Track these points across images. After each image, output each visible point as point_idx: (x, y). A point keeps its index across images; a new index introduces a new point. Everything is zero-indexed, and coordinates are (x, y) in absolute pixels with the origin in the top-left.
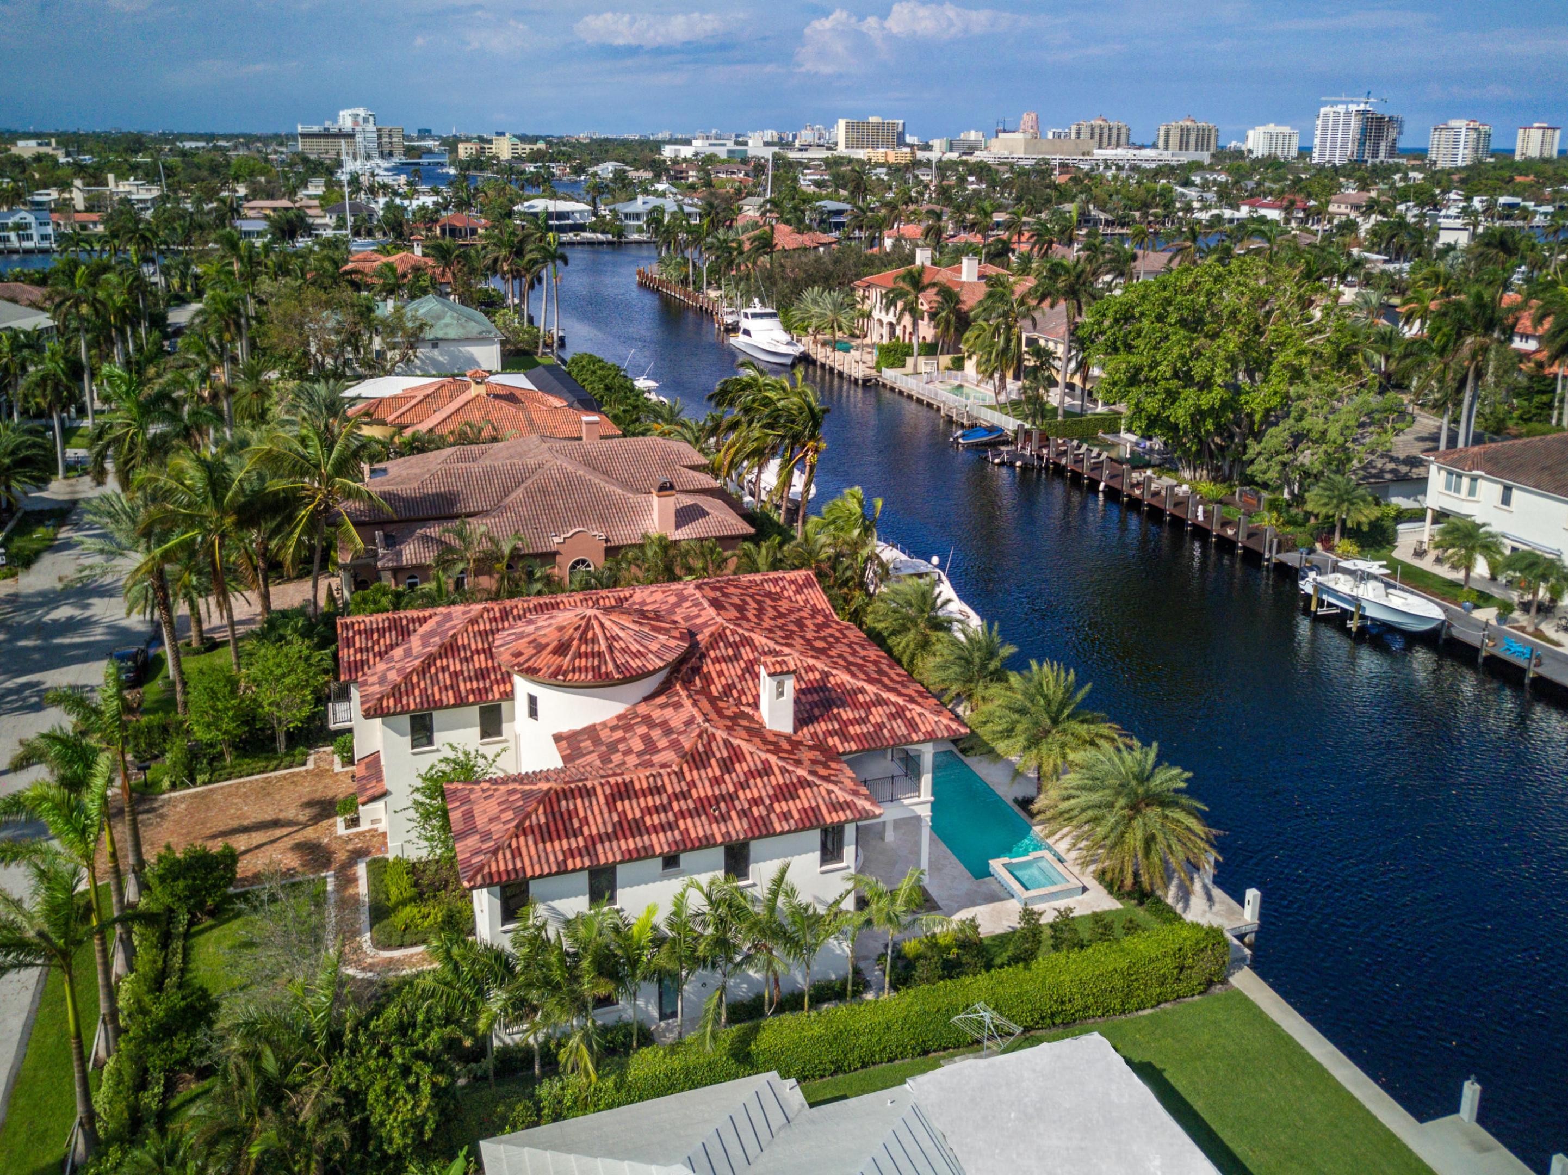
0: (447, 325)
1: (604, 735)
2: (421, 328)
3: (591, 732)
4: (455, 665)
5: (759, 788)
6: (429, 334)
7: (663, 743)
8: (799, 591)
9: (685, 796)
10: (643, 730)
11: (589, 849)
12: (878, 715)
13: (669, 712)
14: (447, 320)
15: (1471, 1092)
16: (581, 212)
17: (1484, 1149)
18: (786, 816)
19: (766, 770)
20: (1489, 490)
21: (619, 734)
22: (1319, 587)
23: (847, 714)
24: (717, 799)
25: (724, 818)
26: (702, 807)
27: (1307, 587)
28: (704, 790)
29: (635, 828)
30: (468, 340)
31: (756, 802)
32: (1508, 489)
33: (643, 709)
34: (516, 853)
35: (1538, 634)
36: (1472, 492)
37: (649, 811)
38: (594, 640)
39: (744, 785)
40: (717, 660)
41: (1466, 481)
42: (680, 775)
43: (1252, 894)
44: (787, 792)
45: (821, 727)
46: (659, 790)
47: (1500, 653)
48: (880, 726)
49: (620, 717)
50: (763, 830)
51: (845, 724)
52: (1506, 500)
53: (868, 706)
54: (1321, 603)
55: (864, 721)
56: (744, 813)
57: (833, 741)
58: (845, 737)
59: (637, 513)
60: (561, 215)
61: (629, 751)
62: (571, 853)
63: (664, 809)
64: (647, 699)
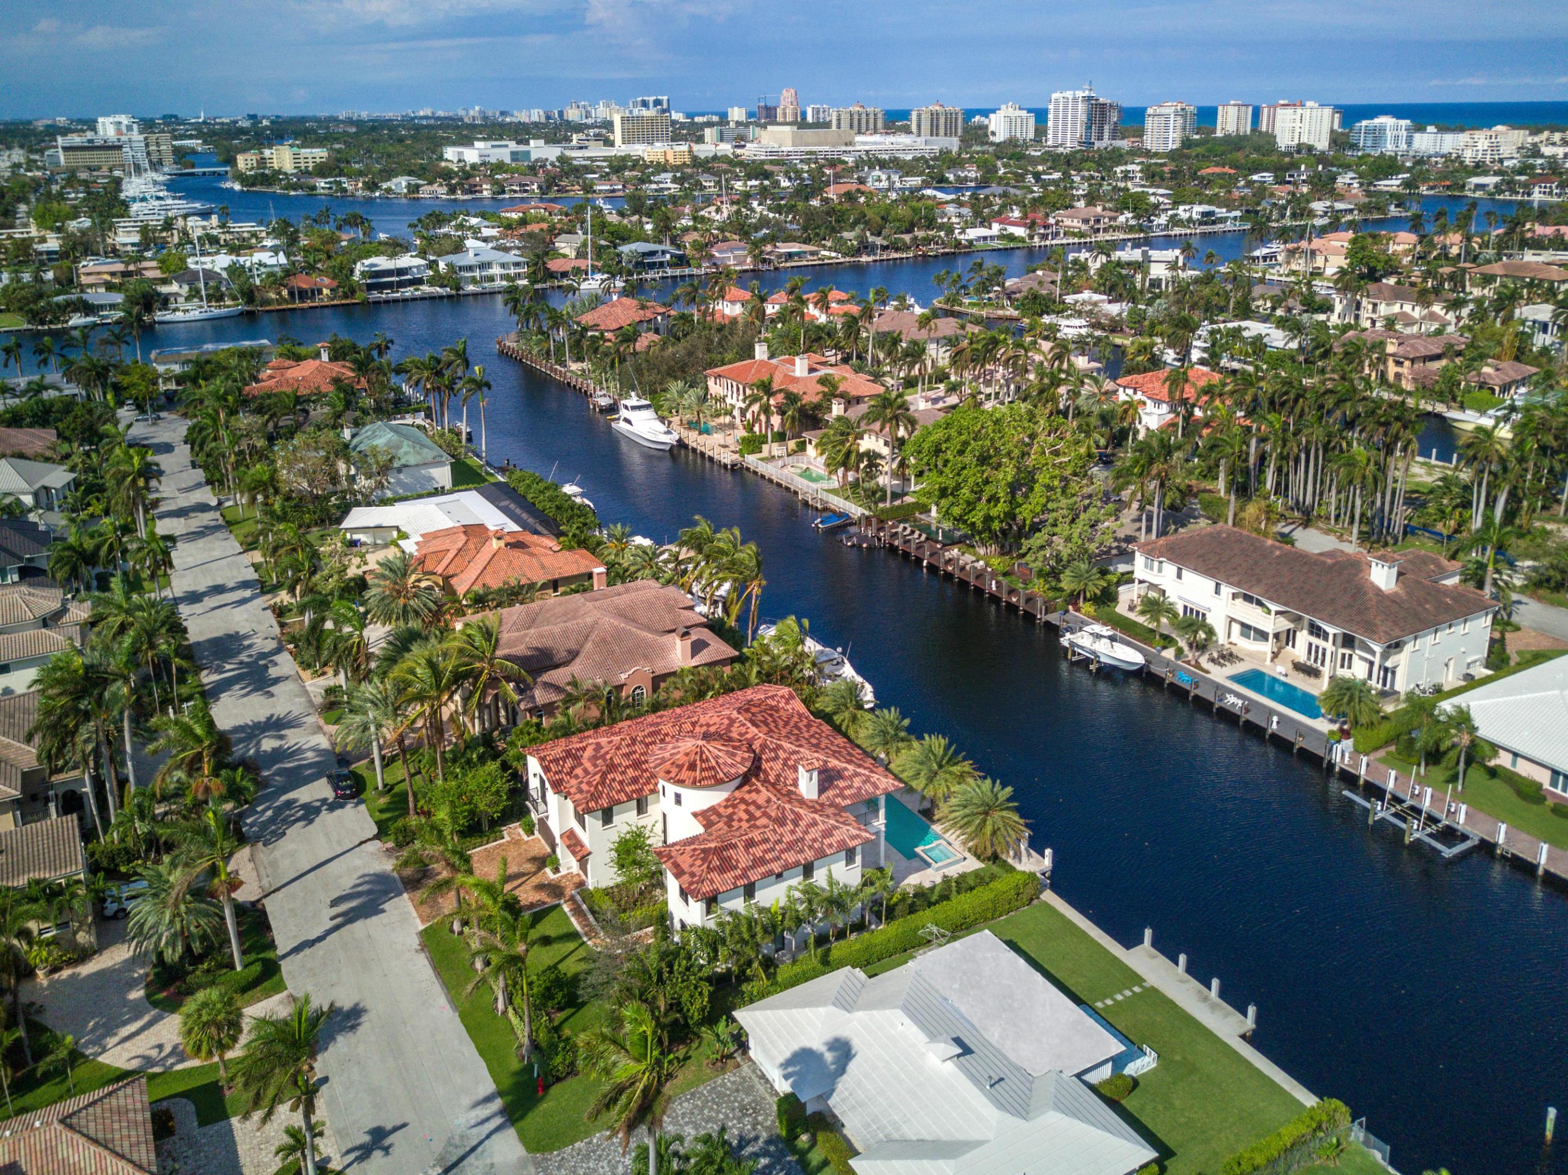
0: (406, 453)
1: (722, 810)
2: (391, 460)
3: (713, 809)
4: (619, 777)
5: (814, 833)
6: (396, 464)
7: (758, 814)
8: (787, 703)
9: (779, 842)
10: (743, 807)
11: (744, 875)
12: (857, 782)
13: (754, 796)
14: (405, 448)
15: (1148, 933)
16: (418, 267)
17: (1154, 957)
18: (830, 846)
19: (814, 824)
20: (1170, 569)
21: (730, 810)
22: (1072, 644)
23: (842, 784)
24: (797, 841)
25: (802, 851)
26: (790, 847)
27: (1065, 641)
28: (788, 838)
29: (761, 861)
30: (426, 465)
31: (814, 840)
32: (1180, 570)
33: (737, 794)
34: (712, 881)
35: (1197, 665)
36: (1160, 570)
37: (765, 852)
38: (708, 760)
39: (806, 832)
40: (767, 761)
41: (1156, 564)
42: (774, 831)
43: (1048, 852)
44: (827, 834)
45: (830, 793)
46: (766, 841)
47: (1176, 681)
48: (859, 789)
49: (727, 800)
50: (821, 854)
51: (842, 789)
52: (1179, 576)
53: (851, 778)
54: (1074, 653)
55: (850, 787)
56: (810, 847)
57: (838, 800)
58: (844, 798)
59: (663, 651)
60: (401, 272)
61: (740, 820)
62: (736, 878)
63: (773, 849)
64: (738, 788)
